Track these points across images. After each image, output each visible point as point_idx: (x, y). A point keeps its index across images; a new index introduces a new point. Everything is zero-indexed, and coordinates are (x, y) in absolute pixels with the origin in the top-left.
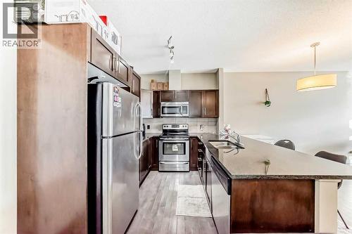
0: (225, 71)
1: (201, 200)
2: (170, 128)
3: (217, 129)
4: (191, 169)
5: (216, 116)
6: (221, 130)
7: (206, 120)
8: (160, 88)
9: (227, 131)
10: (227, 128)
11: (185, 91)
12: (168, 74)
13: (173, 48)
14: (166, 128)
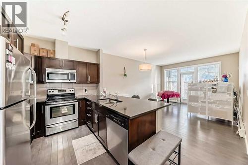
0: (103, 52)
1: (95, 144)
2: (56, 92)
3: (98, 92)
4: (80, 124)
5: (98, 82)
6: (101, 92)
7: (90, 85)
8: (44, 54)
9: (105, 92)
10: (105, 90)
11: (73, 61)
12: (55, 43)
13: (67, 21)
14: (51, 93)
